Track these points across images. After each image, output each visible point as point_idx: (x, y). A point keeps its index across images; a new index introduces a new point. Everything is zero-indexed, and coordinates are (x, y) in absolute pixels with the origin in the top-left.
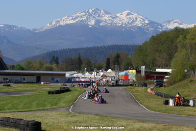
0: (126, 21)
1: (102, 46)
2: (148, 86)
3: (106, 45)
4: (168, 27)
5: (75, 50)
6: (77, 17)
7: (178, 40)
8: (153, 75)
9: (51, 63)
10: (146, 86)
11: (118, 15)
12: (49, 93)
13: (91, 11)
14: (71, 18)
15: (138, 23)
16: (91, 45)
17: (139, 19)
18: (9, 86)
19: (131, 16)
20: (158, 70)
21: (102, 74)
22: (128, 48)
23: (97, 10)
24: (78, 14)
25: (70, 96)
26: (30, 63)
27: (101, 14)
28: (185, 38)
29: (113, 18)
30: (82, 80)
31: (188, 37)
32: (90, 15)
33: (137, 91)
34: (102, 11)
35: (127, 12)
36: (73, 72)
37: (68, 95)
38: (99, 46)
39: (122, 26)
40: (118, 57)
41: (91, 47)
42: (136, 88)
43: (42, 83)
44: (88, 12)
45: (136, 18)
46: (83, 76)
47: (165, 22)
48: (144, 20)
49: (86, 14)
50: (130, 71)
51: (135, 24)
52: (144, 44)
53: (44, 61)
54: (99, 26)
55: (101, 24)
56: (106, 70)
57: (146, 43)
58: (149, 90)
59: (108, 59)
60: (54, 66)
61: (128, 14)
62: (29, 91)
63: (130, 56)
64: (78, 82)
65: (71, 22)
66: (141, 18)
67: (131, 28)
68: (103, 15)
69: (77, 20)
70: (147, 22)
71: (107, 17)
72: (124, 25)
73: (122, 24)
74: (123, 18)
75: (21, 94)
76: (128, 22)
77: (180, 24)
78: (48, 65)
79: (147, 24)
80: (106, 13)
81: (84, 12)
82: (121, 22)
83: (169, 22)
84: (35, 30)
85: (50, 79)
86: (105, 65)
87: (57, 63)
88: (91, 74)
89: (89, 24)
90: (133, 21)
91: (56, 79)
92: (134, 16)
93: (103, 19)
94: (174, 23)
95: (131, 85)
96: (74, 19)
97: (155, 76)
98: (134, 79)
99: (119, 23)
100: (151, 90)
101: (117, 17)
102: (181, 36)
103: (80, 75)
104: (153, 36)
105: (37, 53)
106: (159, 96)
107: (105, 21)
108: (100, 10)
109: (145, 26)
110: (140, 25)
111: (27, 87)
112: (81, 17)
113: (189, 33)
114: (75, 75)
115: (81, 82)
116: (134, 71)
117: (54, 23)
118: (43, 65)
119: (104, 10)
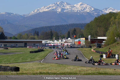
0: (80, 9)
1: (66, 24)
2: (92, 47)
3: (68, 24)
4: (106, 12)
5: (49, 27)
6: (50, 7)
7: (111, 20)
8: (95, 41)
9: (34, 35)
10: (91, 47)
11: (75, 5)
12: (31, 52)
13: (58, 3)
14: (46, 8)
15: (88, 10)
16: (59, 24)
17: (88, 8)
18: (7, 49)
19: (83, 6)
20: (99, 38)
21: (64, 41)
22: (82, 25)
23: (62, 3)
24: (51, 5)
25: (43, 54)
26: (21, 35)
27: (65, 5)
28: (115, 18)
29: (72, 7)
30: (53, 45)
31: (117, 17)
32: (58, 5)
33: (85, 50)
34: (65, 3)
35: (81, 3)
36: (47, 40)
37: (42, 53)
38: (64, 25)
39: (77, 12)
40: (75, 30)
41: (59, 25)
42: (85, 49)
43: (28, 47)
44: (57, 4)
45: (86, 7)
46: (53, 43)
47: (104, 9)
48: (91, 8)
49: (55, 5)
50: (82, 39)
51: (85, 11)
52: (90, 22)
53: (30, 34)
54: (63, 12)
55: (65, 11)
56: (67, 38)
57: (92, 22)
58: (92, 50)
59: (69, 32)
60: (36, 37)
61: (81, 5)
62: (19, 52)
63: (82, 30)
64: (50, 46)
65: (47, 10)
66: (89, 7)
67: (83, 13)
68: (66, 6)
69: (50, 9)
70: (93, 9)
71: (68, 7)
72: (79, 12)
73: (78, 11)
74: (78, 7)
75: (13, 53)
76: (81, 10)
77: (113, 10)
78: (32, 36)
79: (93, 11)
80: (68, 4)
81: (54, 4)
82: (77, 10)
83: (106, 9)
84: (24, 15)
85: (33, 44)
86: (67, 36)
87: (38, 35)
88: (58, 41)
89: (57, 11)
90: (84, 9)
91: (36, 45)
92: (85, 6)
93: (66, 8)
94: (109, 9)
95: (82, 47)
96: (48, 8)
97: (97, 41)
98: (84, 43)
99: (76, 10)
100: (94, 49)
101: (74, 6)
102: (113, 17)
103: (51, 42)
104: (96, 18)
105: (26, 29)
106: (98, 53)
107: (67, 9)
108: (64, 3)
109: (92, 12)
110: (89, 11)
111: (18, 49)
112: (53, 7)
113: (118, 15)
114: (48, 42)
115: (51, 46)
116: (84, 39)
117: (36, 11)
118: (29, 36)
119: (66, 3)
